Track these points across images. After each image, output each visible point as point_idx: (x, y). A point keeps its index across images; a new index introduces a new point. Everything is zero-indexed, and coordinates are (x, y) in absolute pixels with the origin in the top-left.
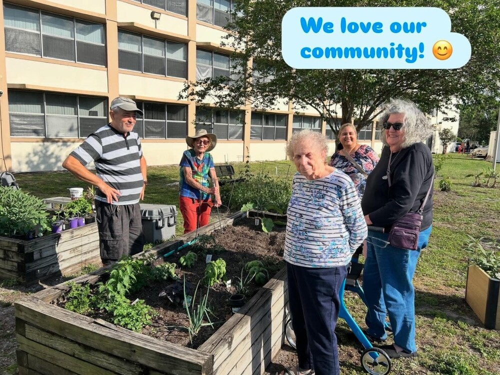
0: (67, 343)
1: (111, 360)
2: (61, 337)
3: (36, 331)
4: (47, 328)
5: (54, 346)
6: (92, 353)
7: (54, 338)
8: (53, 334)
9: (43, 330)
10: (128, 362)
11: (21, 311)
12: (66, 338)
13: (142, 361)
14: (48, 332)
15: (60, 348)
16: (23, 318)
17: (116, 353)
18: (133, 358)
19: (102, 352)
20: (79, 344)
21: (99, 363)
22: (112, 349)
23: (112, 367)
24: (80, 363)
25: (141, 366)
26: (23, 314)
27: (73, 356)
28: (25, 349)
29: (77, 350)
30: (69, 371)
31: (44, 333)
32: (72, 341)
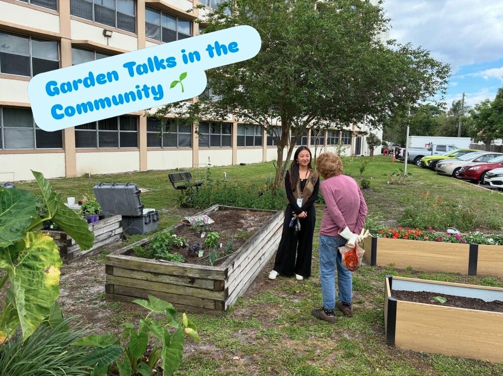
0: (143, 273)
1: (172, 278)
2: (139, 271)
3: (122, 270)
4: (129, 268)
5: (134, 277)
6: (160, 276)
7: (134, 272)
8: (133, 270)
9: (126, 269)
10: (182, 277)
11: (110, 260)
12: (142, 271)
13: (191, 275)
14: (130, 269)
15: (138, 277)
16: (111, 264)
17: (175, 273)
18: (185, 274)
19: (166, 275)
20: (151, 273)
21: (164, 281)
22: (173, 272)
23: (172, 282)
24: (151, 284)
25: (190, 278)
26: (112, 262)
27: (147, 280)
28: (113, 282)
29: (150, 276)
30: (144, 289)
31: (126, 271)
32: (146, 272)
